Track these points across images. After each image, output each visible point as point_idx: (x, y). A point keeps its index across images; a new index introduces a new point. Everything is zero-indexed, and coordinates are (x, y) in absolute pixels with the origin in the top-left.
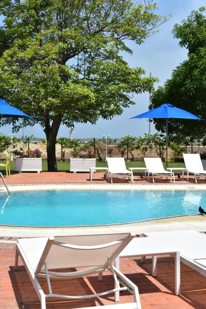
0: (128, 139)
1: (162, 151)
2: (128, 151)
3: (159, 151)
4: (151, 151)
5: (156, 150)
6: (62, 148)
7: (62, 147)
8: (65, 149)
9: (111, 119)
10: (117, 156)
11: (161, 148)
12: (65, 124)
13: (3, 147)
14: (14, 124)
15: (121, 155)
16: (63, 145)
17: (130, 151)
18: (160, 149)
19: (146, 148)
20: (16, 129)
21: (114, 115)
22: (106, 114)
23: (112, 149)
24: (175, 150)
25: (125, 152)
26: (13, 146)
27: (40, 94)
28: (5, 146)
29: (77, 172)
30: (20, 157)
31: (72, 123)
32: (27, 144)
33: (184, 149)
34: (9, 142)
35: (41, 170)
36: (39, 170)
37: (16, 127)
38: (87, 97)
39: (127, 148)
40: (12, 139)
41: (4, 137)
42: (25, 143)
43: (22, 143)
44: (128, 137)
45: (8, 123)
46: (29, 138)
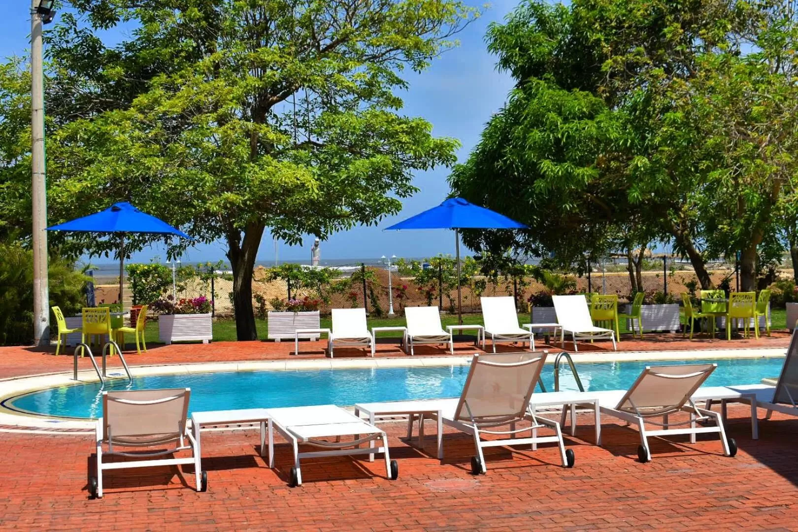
0: (439, 263)
1: (519, 289)
2: (440, 290)
3: (512, 287)
4: (494, 288)
5: (507, 287)
6: (289, 289)
7: (290, 287)
8: (295, 290)
9: (376, 223)
10: (419, 303)
11: (518, 281)
12: (281, 238)
13: (155, 291)
14: (169, 241)
15: (426, 301)
16: (291, 282)
17: (446, 290)
18: (515, 283)
19: (483, 283)
20: (174, 252)
21: (383, 217)
22: (363, 215)
23: (405, 288)
24: (549, 287)
25: (434, 292)
26: (178, 288)
27: (205, 183)
28: (158, 288)
29: (282, 340)
30: (167, 314)
31: (297, 236)
32: (209, 281)
33: (570, 282)
34: (168, 279)
35: (211, 337)
36: (207, 337)
37: (174, 248)
38: (302, 187)
39: (438, 284)
40: (174, 270)
41: (156, 269)
42: (205, 279)
43: (198, 280)
44: (440, 259)
45: (154, 240)
46: (212, 268)
